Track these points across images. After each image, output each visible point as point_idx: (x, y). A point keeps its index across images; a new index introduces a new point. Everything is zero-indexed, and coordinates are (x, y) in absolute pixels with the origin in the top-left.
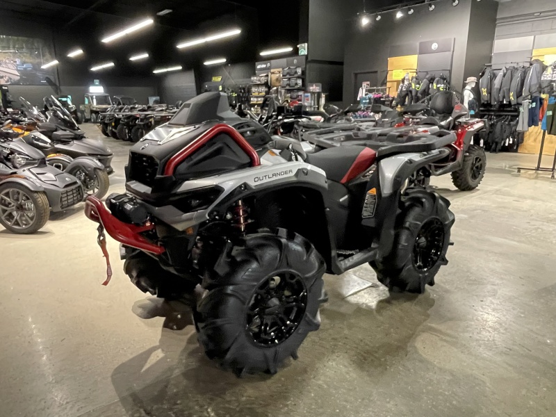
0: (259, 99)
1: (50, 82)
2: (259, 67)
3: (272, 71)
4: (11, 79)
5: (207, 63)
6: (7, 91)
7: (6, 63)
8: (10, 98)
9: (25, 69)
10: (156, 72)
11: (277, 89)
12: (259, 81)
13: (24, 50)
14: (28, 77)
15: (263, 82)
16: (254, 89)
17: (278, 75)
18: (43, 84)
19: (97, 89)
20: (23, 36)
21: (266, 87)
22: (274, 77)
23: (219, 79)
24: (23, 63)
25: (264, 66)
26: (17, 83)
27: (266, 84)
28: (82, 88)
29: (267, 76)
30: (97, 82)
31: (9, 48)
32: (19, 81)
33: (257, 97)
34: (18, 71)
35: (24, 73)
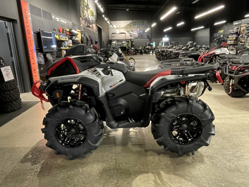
0: (232, 41)
1: (148, 37)
2: (235, 24)
3: (242, 25)
4: (135, 37)
5: (216, 24)
6: (133, 41)
7: (134, 31)
8: (134, 44)
9: (140, 32)
10: (192, 30)
11: (242, 36)
12: (233, 31)
13: (141, 25)
14: (141, 36)
15: (235, 32)
16: (230, 36)
17: (244, 28)
18: (146, 38)
19: (166, 39)
20: (141, 20)
21: (236, 35)
22: (242, 29)
23: (222, 31)
24: (140, 30)
25: (237, 23)
26: (136, 38)
27: (237, 33)
28: (160, 39)
29: (238, 28)
30: (166, 36)
31: (136, 25)
32: (138, 37)
33: (231, 40)
34: (138, 33)
35: (139, 34)
